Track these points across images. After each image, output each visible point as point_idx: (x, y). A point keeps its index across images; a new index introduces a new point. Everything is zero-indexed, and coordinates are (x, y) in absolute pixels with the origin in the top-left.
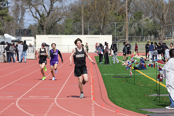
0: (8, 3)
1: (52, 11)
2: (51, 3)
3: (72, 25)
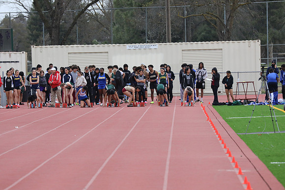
3: (132, 15)
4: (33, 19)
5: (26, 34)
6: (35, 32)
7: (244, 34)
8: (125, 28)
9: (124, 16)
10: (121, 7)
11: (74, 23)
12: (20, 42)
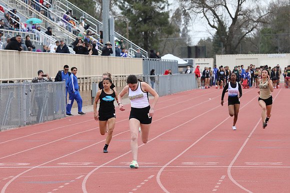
0: (169, 5)
1: (240, 15)
2: (239, 3)
3: (271, 38)
4: (216, 40)
5: (212, 49)
6: (217, 47)
9: (266, 39)
10: (264, 34)
11: (239, 43)
12: (208, 53)
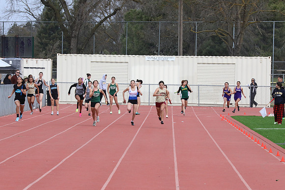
3: (142, 28)
7: (247, 50)
8: (134, 40)
10: (131, 20)
